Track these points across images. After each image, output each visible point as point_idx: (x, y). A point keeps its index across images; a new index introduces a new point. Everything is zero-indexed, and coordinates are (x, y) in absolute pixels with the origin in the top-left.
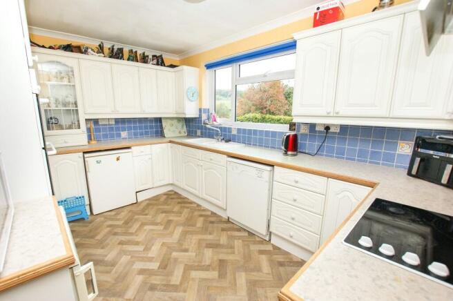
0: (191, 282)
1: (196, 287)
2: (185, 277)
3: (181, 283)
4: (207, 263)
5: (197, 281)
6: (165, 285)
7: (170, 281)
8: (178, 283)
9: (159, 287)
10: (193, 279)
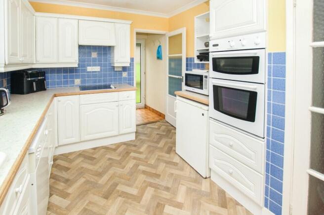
0: (139, 186)
1: (137, 182)
2: (142, 191)
3: (146, 187)
4: (120, 198)
5: (135, 185)
6: (158, 188)
7: (155, 191)
8: (149, 188)
9: (163, 188)
10: (137, 188)
